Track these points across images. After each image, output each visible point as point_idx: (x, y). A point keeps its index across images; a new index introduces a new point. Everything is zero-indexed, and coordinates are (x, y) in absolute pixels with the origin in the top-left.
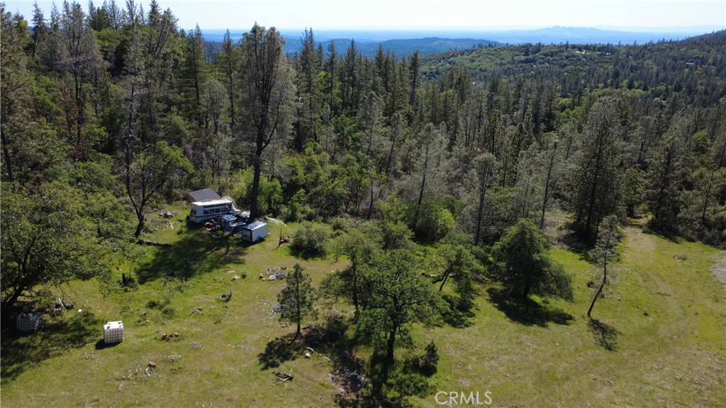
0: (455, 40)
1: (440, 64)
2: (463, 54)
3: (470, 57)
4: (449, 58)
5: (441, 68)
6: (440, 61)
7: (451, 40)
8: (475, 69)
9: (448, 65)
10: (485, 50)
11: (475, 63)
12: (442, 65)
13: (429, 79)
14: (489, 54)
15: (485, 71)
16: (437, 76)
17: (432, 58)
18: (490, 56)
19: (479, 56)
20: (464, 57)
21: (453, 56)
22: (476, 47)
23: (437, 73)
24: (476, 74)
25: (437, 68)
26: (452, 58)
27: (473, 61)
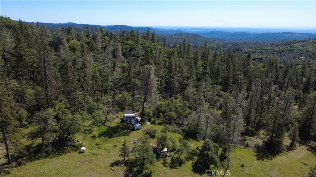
0: (300, 34)
1: (286, 47)
2: (299, 42)
3: (302, 44)
4: (291, 44)
5: (285, 49)
6: (286, 46)
7: (298, 33)
8: (303, 50)
9: (290, 48)
10: (311, 41)
11: (304, 48)
12: (286, 48)
13: (278, 54)
14: (313, 43)
15: (309, 52)
16: (282, 53)
17: (282, 43)
18: (314, 44)
19: (307, 44)
20: (299, 44)
21: (293, 43)
22: (307, 39)
23: (283, 51)
24: (304, 53)
25: (283, 49)
26: (292, 44)
27: (303, 46)
